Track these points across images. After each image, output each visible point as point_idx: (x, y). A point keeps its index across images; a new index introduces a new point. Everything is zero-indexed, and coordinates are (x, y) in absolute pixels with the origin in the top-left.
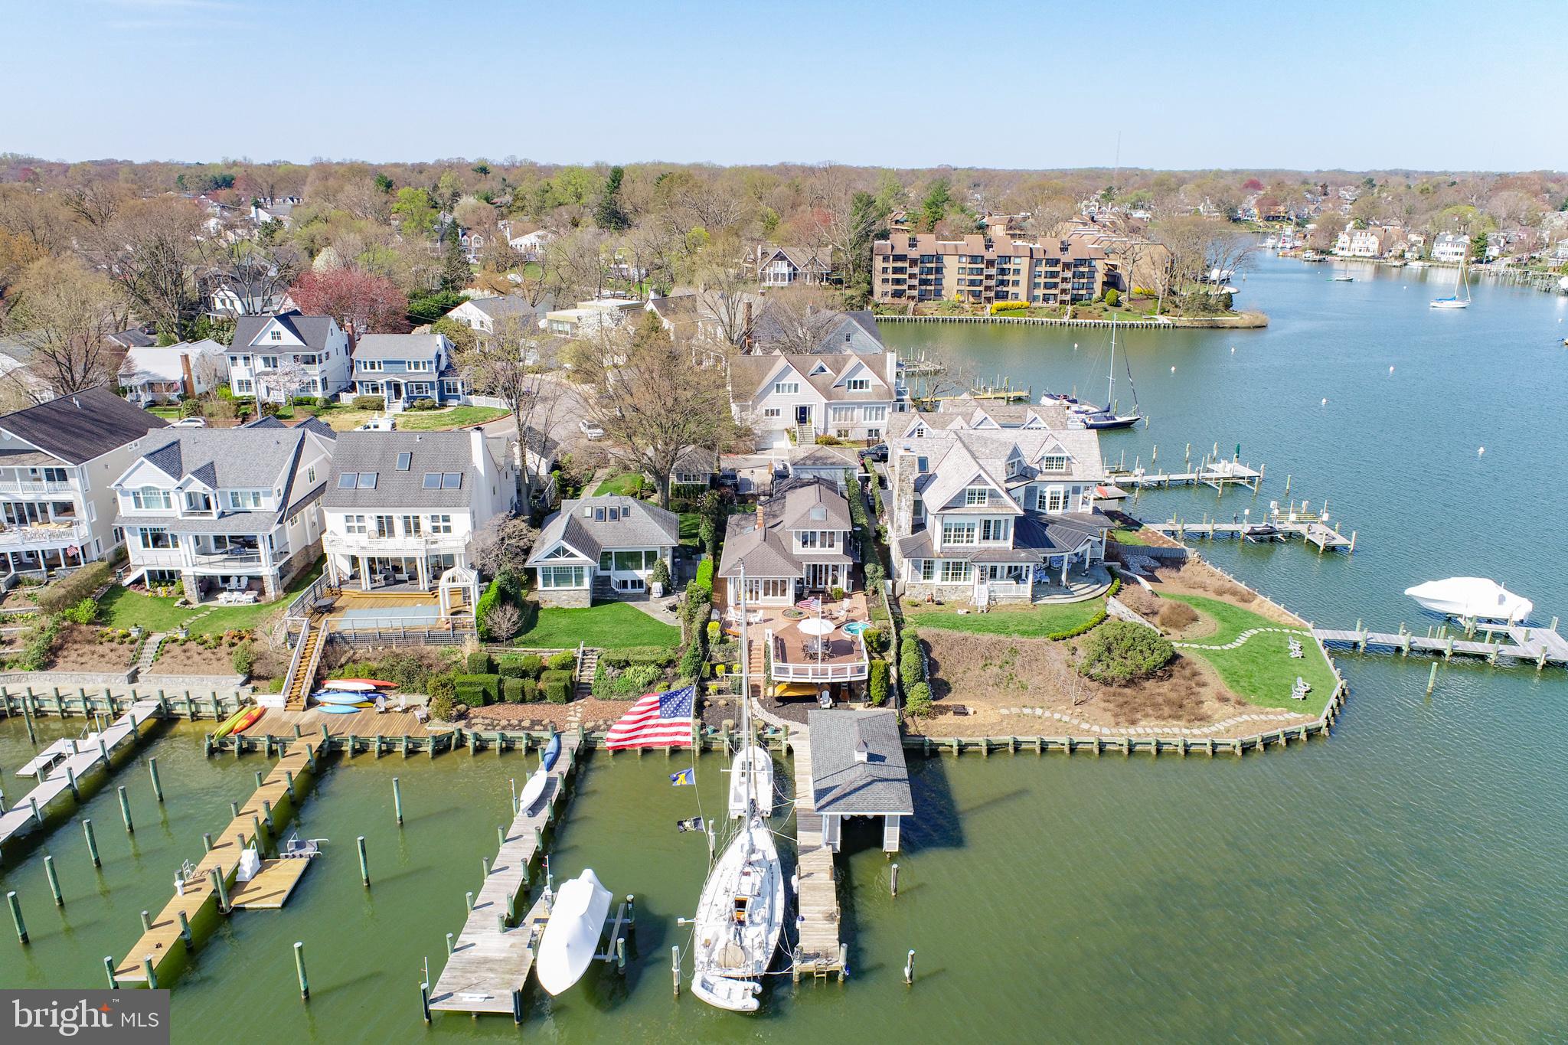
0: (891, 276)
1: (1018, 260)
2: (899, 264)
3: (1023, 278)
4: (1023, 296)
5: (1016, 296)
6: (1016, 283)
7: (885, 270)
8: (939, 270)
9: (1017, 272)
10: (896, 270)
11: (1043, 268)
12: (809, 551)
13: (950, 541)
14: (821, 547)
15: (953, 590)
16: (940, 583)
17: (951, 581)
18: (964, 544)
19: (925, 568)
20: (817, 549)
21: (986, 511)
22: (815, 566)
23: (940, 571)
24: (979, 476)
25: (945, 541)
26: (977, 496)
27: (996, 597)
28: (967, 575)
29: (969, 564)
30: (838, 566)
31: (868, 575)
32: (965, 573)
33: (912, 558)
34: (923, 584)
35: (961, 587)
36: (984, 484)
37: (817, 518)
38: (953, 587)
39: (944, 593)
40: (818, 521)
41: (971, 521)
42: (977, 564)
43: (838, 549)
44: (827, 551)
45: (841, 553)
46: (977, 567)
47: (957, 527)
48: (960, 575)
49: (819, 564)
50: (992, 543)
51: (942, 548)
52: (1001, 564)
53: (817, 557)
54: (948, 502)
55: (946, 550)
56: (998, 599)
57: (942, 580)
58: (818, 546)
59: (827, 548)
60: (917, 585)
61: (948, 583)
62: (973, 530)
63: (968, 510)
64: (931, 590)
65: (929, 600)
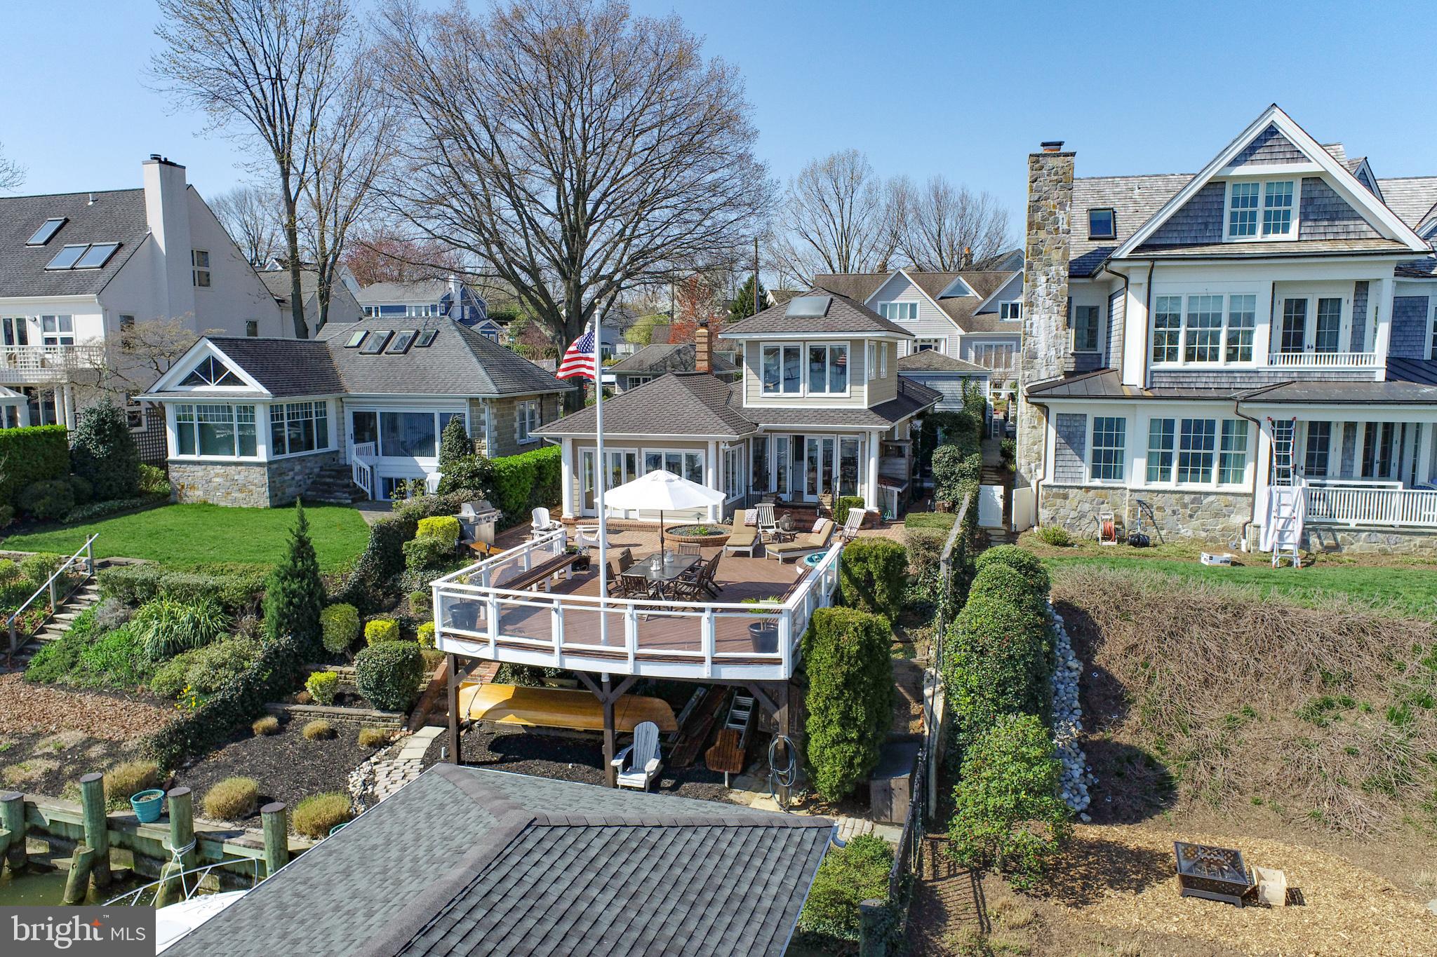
12: (782, 400)
13: (1172, 355)
14: (811, 391)
15: (1185, 506)
16: (1143, 487)
17: (1181, 480)
18: (1221, 364)
19: (1097, 441)
20: (800, 394)
21: (1294, 249)
22: (799, 441)
23: (1145, 449)
24: (1272, 131)
25: (1158, 356)
26: (1261, 208)
27: (1331, 529)
28: (1231, 467)
29: (1236, 433)
30: (856, 442)
31: (936, 470)
32: (1223, 459)
33: (1056, 407)
34: (1088, 489)
35: (1211, 498)
36: (1289, 160)
37: (802, 313)
38: (1187, 498)
39: (1157, 515)
40: (803, 318)
41: (1243, 289)
42: (1262, 412)
43: (857, 398)
44: (827, 400)
45: (865, 406)
46: (1266, 425)
47: (1199, 310)
48: (1208, 461)
49: (807, 437)
50: (1308, 362)
51: (1149, 375)
52: (1337, 416)
53: (799, 414)
54: (1167, 223)
55: (1165, 381)
56: (1339, 536)
57: (1150, 478)
58: (804, 387)
59: (827, 394)
60: (1072, 493)
61: (1171, 485)
62: (1250, 320)
63: (1235, 250)
64: (1115, 507)
65: (1107, 536)
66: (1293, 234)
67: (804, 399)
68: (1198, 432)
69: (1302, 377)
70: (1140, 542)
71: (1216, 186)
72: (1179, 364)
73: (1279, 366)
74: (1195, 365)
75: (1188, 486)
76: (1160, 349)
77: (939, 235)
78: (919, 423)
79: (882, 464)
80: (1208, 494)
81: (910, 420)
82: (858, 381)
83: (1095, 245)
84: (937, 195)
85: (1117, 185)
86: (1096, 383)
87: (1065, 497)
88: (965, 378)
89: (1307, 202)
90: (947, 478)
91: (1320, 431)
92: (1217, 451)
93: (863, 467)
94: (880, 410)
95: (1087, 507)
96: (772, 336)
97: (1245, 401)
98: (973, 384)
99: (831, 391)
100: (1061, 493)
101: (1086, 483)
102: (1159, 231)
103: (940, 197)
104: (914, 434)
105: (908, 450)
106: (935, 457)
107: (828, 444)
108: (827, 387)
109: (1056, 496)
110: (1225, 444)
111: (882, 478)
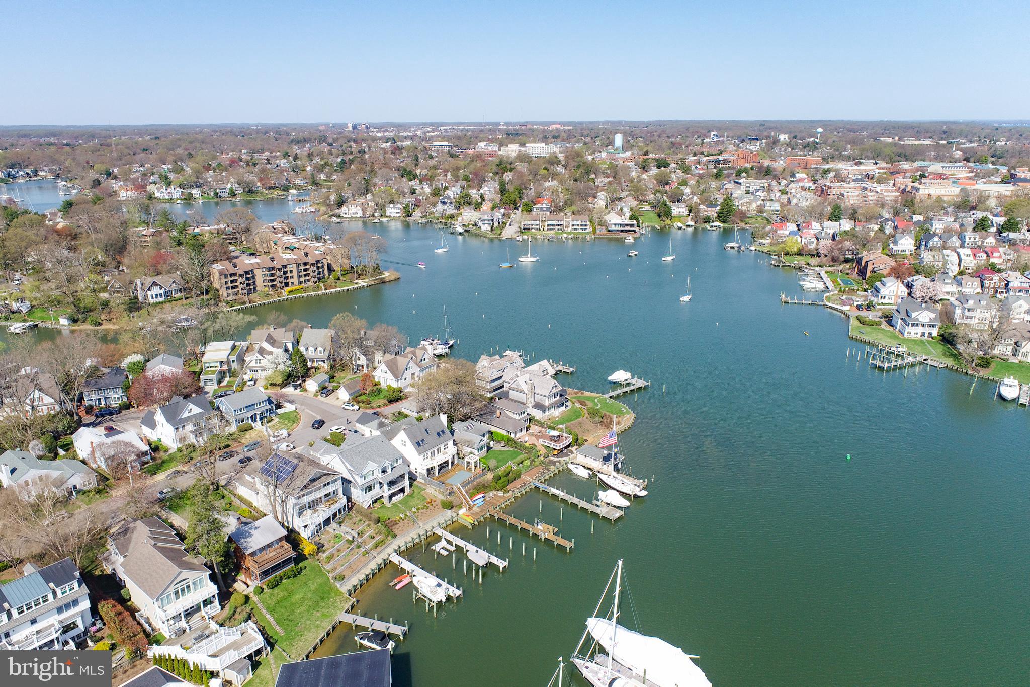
0: (230, 285)
1: (291, 266)
2: (233, 278)
3: (295, 274)
4: (296, 283)
5: (293, 283)
6: (292, 277)
7: (226, 283)
8: (253, 277)
9: (291, 272)
10: (232, 282)
11: (302, 267)
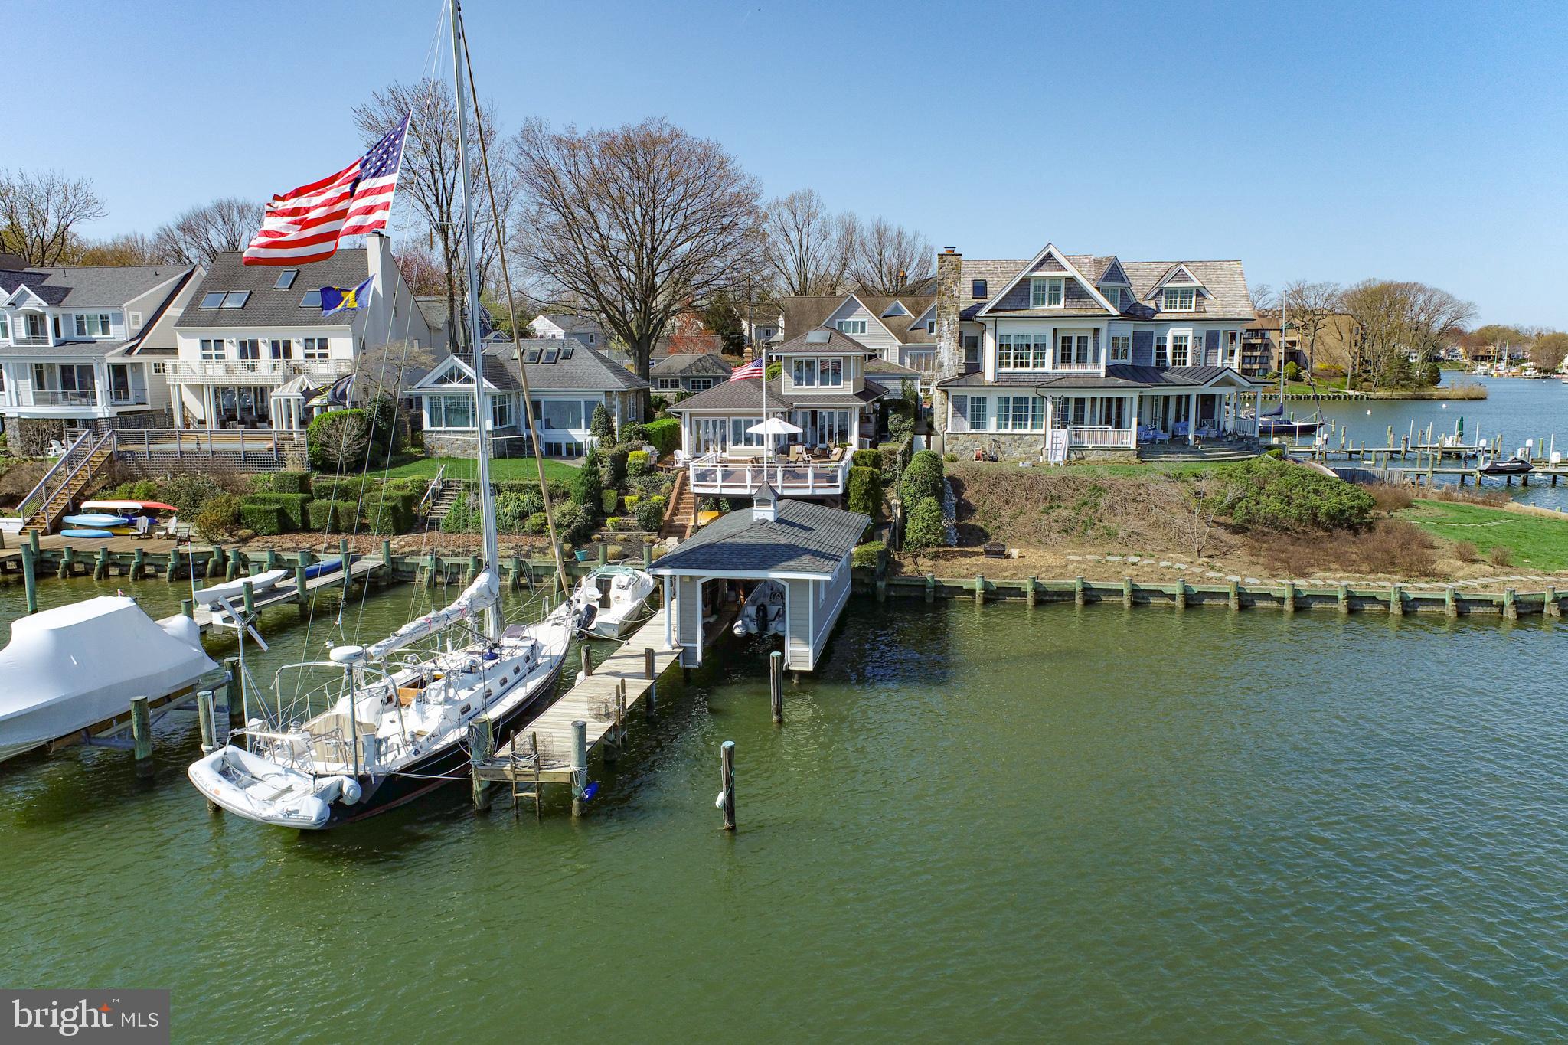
12: (805, 390)
13: (1008, 364)
14: (821, 385)
15: (1015, 441)
16: (995, 432)
17: (1013, 429)
18: (1030, 369)
19: (973, 411)
20: (815, 387)
21: (1062, 313)
22: (814, 414)
23: (996, 412)
24: (1049, 256)
25: (1001, 365)
26: (1047, 292)
27: (1081, 449)
28: (1037, 421)
29: (1038, 402)
30: (846, 413)
31: (891, 427)
32: (1034, 417)
33: (952, 392)
34: (969, 434)
35: (1027, 437)
36: (1058, 270)
37: (815, 341)
38: (1016, 437)
39: (1002, 446)
40: (816, 344)
41: (1039, 332)
42: (1048, 393)
43: (847, 388)
44: (830, 389)
45: (852, 393)
46: (1050, 399)
47: (1019, 342)
48: (1026, 419)
49: (819, 411)
50: (1074, 368)
51: (997, 375)
52: (1087, 394)
53: (815, 398)
54: (1003, 298)
55: (1004, 378)
56: (1084, 453)
57: (999, 428)
58: (817, 383)
59: (830, 386)
60: (961, 437)
61: (1008, 431)
62: (1044, 347)
63: (1035, 313)
64: (982, 443)
65: (978, 458)
66: (1062, 305)
67: (817, 389)
68: (1021, 402)
69: (1068, 375)
70: (994, 460)
71: (1025, 281)
72: (1011, 369)
73: (1059, 370)
74: (1019, 370)
75: (1017, 431)
76: (1001, 361)
77: (881, 265)
78: (878, 405)
79: (860, 427)
80: (1026, 435)
81: (873, 403)
82: (847, 379)
83: (975, 302)
84: (878, 231)
85: (989, 265)
86: (972, 379)
87: (957, 439)
88: (904, 378)
89: (1068, 289)
90: (897, 432)
91: (1080, 402)
92: (1030, 413)
93: (851, 427)
94: (859, 395)
95: (968, 444)
96: (800, 354)
97: (1039, 387)
98: (909, 382)
99: (833, 384)
100: (955, 437)
101: (968, 431)
102: (1000, 302)
103: (880, 234)
104: (875, 411)
105: (873, 418)
106: (890, 421)
107: (831, 415)
108: (830, 383)
109: (953, 438)
110: (1034, 410)
111: (861, 435)
